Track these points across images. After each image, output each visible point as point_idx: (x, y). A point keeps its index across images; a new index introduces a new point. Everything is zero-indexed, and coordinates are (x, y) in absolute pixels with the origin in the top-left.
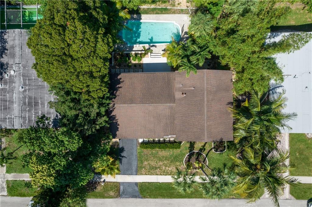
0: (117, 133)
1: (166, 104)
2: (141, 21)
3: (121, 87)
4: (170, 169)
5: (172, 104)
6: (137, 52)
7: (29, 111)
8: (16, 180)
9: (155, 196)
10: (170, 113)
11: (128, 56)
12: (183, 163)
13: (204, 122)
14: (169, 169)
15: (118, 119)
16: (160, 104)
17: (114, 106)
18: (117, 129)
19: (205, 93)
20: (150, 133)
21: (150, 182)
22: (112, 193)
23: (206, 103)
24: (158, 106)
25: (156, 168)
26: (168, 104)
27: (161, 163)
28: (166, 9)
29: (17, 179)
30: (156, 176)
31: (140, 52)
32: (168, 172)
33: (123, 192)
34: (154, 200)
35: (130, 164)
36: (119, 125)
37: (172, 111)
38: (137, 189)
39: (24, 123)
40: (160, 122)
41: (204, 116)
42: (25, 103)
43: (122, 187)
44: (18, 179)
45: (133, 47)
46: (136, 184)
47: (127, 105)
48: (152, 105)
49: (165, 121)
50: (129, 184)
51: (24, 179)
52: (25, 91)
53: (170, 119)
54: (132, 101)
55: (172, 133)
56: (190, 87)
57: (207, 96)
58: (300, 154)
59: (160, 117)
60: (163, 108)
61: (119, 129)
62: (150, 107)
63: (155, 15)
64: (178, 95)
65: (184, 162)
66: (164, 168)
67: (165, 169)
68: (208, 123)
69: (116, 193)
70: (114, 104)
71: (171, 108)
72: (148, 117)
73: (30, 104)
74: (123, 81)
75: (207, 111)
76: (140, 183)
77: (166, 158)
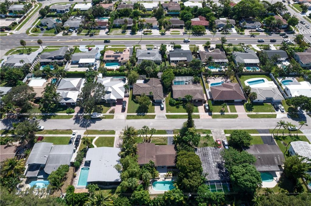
0: (174, 146)
1: (158, 154)
3: (174, 160)
4: (156, 138)
6: (170, 177)
7: (205, 153)
9: (161, 130)
11: (173, 175)
13: (146, 148)
17: (176, 153)
20: (163, 147)
21: (163, 135)
23: (146, 154)
27: (159, 140)
33: (172, 131)
35: (170, 140)
36: (174, 149)
37: (156, 152)
39: (206, 149)
45: (172, 180)
47: (172, 154)
48: (163, 154)
49: (158, 150)
50: (170, 134)
56: (151, 159)
58: (110, 143)
64: (154, 157)
65: (151, 141)
69: (174, 131)
72: (164, 151)
73: (206, 155)
75: (145, 151)
76: (166, 134)
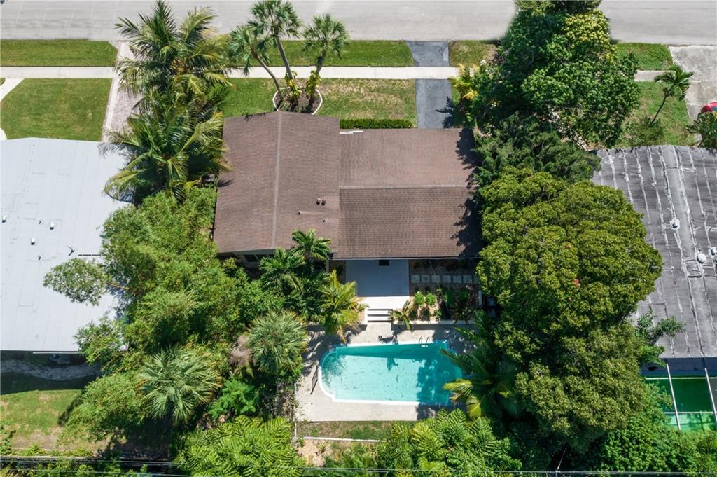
0: (460, 138)
1: (358, 187)
2: (417, 404)
3: (457, 224)
4: (350, 89)
5: (346, 187)
6: (425, 322)
7: (650, 180)
8: (657, 70)
9: (378, 44)
10: (349, 172)
11: (445, 312)
12: (323, 98)
13: (283, 147)
14: (353, 88)
15: (459, 159)
16: (372, 187)
17: (469, 184)
18: (459, 145)
19: (276, 201)
20: (391, 138)
21: (390, 68)
22: (465, 49)
23: (276, 182)
24: (376, 185)
25: (378, 90)
26: (353, 187)
27: (368, 98)
28: (355, 435)
29: (655, 72)
30: (377, 78)
31: (419, 322)
32: (354, 83)
33: (442, 50)
34: (381, 39)
35: (431, 99)
36: (457, 152)
37: (346, 175)
38: (416, 56)
39: (656, 157)
40: (372, 155)
41: (281, 157)
42: (663, 194)
43: (446, 58)
44: (652, 71)
45: (435, 337)
46: (416, 64)
47: (442, 186)
48: (387, 187)
49: (360, 159)
50: (430, 64)
51: (643, 72)
52: (667, 220)
53: (350, 162)
54: (432, 193)
55: (347, 138)
56: (306, 216)
57: (273, 196)
58: (85, 116)
59: (372, 165)
60: (364, 180)
61: (456, 145)
62: (391, 182)
63: (383, 418)
64: (333, 202)
65: (322, 101)
66: (362, 91)
67: (360, 89)
68: (274, 145)
69: (457, 49)
70: (468, 188)
71: (347, 181)
72: (396, 165)
73: (652, 194)
74: (453, 237)
75: (273, 166)
76: (408, 66)
77: (356, 106)
